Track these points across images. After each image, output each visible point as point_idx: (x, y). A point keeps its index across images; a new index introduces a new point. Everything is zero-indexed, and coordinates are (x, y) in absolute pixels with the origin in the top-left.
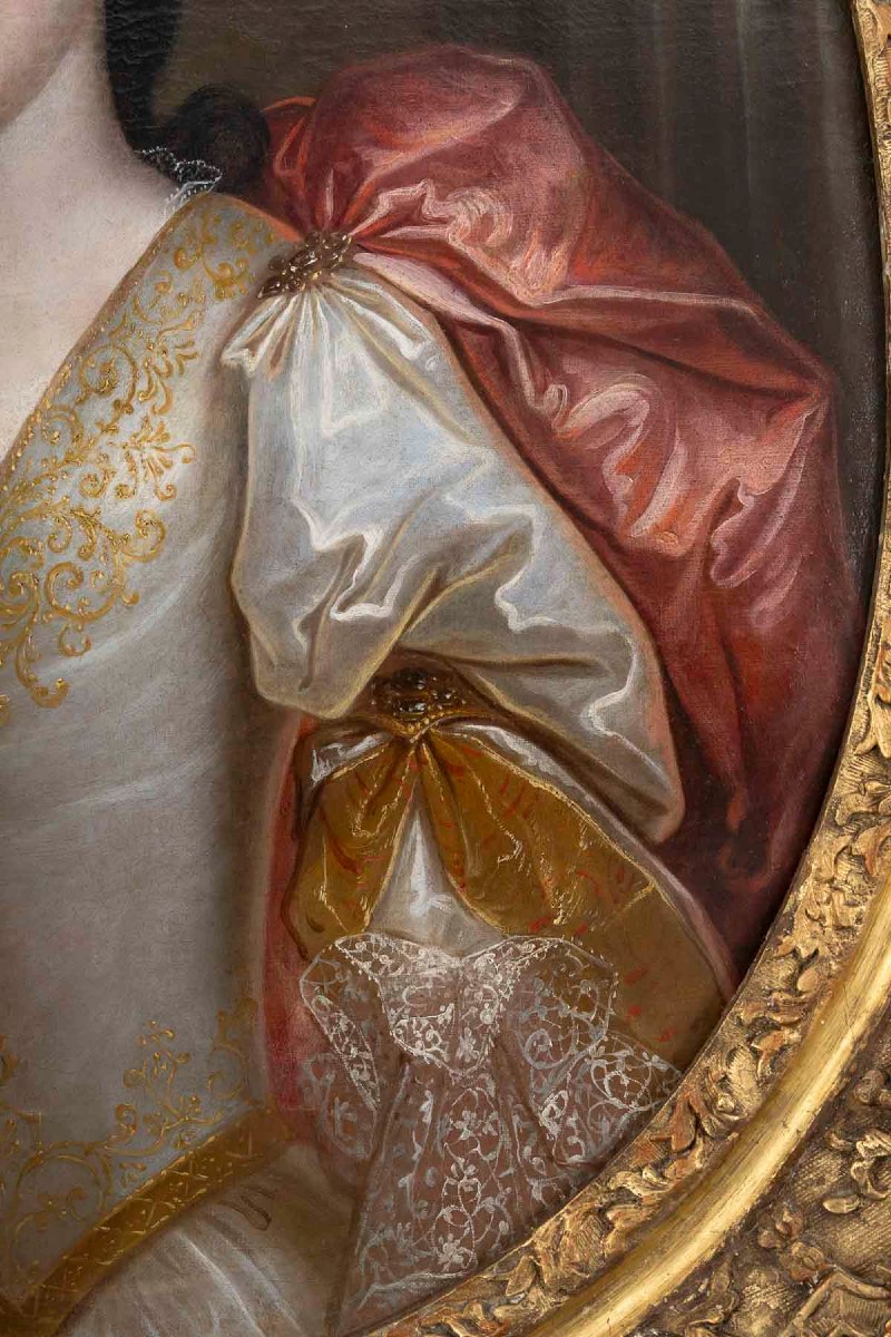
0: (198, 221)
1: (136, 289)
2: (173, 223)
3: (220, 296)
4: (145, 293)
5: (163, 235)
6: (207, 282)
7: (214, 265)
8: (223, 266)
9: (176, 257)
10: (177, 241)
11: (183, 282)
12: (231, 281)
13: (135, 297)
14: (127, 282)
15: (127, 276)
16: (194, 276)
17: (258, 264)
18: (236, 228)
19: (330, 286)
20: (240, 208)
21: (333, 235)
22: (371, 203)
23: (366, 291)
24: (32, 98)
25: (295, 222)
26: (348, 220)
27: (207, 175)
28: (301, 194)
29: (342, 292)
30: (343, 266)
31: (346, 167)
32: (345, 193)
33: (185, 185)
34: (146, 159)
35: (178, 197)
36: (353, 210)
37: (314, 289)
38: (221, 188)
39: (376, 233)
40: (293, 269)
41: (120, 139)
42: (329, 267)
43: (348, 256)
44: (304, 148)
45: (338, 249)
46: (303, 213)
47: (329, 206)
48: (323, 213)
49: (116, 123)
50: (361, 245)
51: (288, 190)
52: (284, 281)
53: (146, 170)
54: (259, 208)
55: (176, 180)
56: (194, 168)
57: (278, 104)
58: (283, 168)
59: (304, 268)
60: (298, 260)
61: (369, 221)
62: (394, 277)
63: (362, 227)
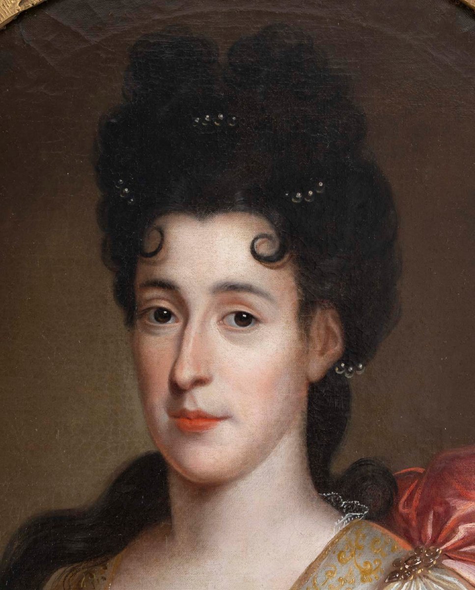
0: (353, 537)
1: (315, 574)
2: (338, 537)
3: (363, 580)
4: (320, 576)
5: (333, 543)
6: (356, 572)
7: (361, 562)
8: (366, 563)
9: (339, 556)
10: (340, 547)
11: (342, 571)
12: (371, 571)
13: (314, 578)
14: (310, 569)
15: (310, 566)
16: (349, 568)
17: (386, 563)
18: (375, 541)
19: (428, 578)
20: (378, 530)
21: (431, 548)
22: (454, 531)
23: (448, 582)
24: (262, 461)
25: (410, 540)
26: (440, 540)
27: (360, 510)
28: (414, 523)
29: (434, 581)
30: (435, 566)
31: (441, 510)
32: (439, 525)
33: (347, 515)
34: (325, 499)
35: (343, 522)
36: (444, 534)
37: (418, 579)
38: (368, 518)
39: (456, 548)
40: (407, 567)
41: (311, 486)
42: (427, 566)
43: (439, 561)
44: (417, 496)
45: (433, 556)
46: (414, 535)
47: (430, 531)
48: (426, 535)
49: (310, 477)
50: (447, 555)
51: (407, 521)
52: (402, 573)
53: (324, 505)
54: (389, 530)
55: (342, 511)
56: (353, 505)
57: (404, 471)
58: (404, 508)
59: (413, 567)
60: (410, 562)
61: (453, 541)
62: (465, 574)
63: (448, 544)
